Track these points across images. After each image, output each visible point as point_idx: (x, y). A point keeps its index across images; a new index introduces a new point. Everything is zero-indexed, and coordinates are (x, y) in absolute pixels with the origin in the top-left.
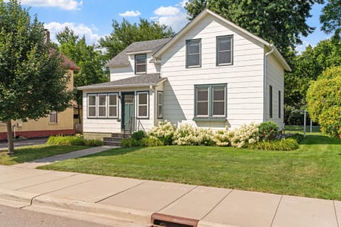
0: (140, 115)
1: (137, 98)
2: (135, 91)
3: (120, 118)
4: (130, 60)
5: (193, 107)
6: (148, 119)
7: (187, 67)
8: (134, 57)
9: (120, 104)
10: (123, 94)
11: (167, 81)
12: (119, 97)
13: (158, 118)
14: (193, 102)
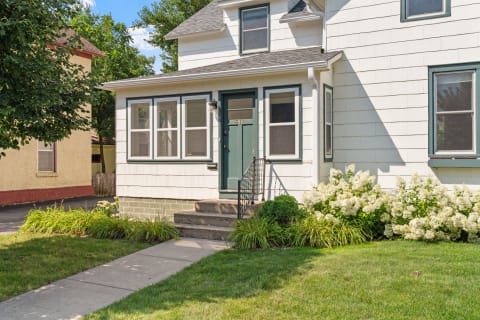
0: (272, 153)
1: (263, 106)
2: (260, 86)
3: (216, 159)
4: (227, 20)
5: (424, 128)
6: (299, 161)
7: (403, 19)
8: (237, 13)
9: (216, 123)
10: (225, 96)
11: (344, 60)
12: (214, 105)
13: (326, 160)
14: (424, 114)
